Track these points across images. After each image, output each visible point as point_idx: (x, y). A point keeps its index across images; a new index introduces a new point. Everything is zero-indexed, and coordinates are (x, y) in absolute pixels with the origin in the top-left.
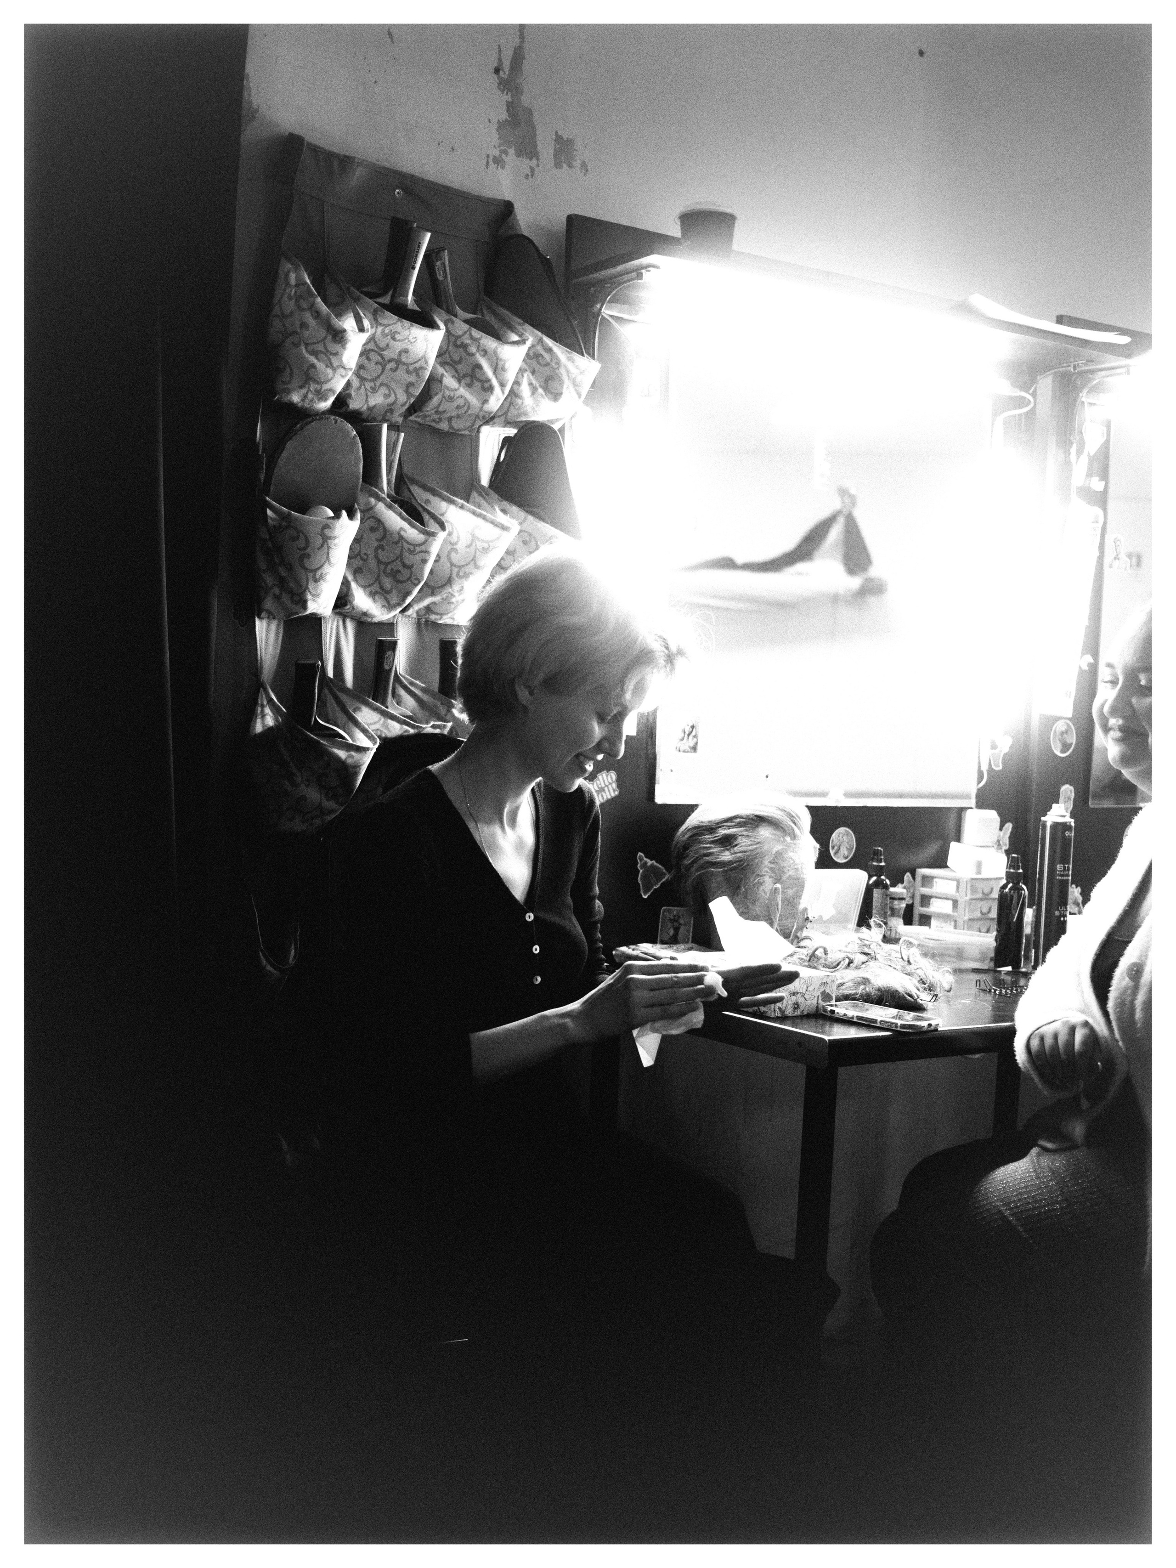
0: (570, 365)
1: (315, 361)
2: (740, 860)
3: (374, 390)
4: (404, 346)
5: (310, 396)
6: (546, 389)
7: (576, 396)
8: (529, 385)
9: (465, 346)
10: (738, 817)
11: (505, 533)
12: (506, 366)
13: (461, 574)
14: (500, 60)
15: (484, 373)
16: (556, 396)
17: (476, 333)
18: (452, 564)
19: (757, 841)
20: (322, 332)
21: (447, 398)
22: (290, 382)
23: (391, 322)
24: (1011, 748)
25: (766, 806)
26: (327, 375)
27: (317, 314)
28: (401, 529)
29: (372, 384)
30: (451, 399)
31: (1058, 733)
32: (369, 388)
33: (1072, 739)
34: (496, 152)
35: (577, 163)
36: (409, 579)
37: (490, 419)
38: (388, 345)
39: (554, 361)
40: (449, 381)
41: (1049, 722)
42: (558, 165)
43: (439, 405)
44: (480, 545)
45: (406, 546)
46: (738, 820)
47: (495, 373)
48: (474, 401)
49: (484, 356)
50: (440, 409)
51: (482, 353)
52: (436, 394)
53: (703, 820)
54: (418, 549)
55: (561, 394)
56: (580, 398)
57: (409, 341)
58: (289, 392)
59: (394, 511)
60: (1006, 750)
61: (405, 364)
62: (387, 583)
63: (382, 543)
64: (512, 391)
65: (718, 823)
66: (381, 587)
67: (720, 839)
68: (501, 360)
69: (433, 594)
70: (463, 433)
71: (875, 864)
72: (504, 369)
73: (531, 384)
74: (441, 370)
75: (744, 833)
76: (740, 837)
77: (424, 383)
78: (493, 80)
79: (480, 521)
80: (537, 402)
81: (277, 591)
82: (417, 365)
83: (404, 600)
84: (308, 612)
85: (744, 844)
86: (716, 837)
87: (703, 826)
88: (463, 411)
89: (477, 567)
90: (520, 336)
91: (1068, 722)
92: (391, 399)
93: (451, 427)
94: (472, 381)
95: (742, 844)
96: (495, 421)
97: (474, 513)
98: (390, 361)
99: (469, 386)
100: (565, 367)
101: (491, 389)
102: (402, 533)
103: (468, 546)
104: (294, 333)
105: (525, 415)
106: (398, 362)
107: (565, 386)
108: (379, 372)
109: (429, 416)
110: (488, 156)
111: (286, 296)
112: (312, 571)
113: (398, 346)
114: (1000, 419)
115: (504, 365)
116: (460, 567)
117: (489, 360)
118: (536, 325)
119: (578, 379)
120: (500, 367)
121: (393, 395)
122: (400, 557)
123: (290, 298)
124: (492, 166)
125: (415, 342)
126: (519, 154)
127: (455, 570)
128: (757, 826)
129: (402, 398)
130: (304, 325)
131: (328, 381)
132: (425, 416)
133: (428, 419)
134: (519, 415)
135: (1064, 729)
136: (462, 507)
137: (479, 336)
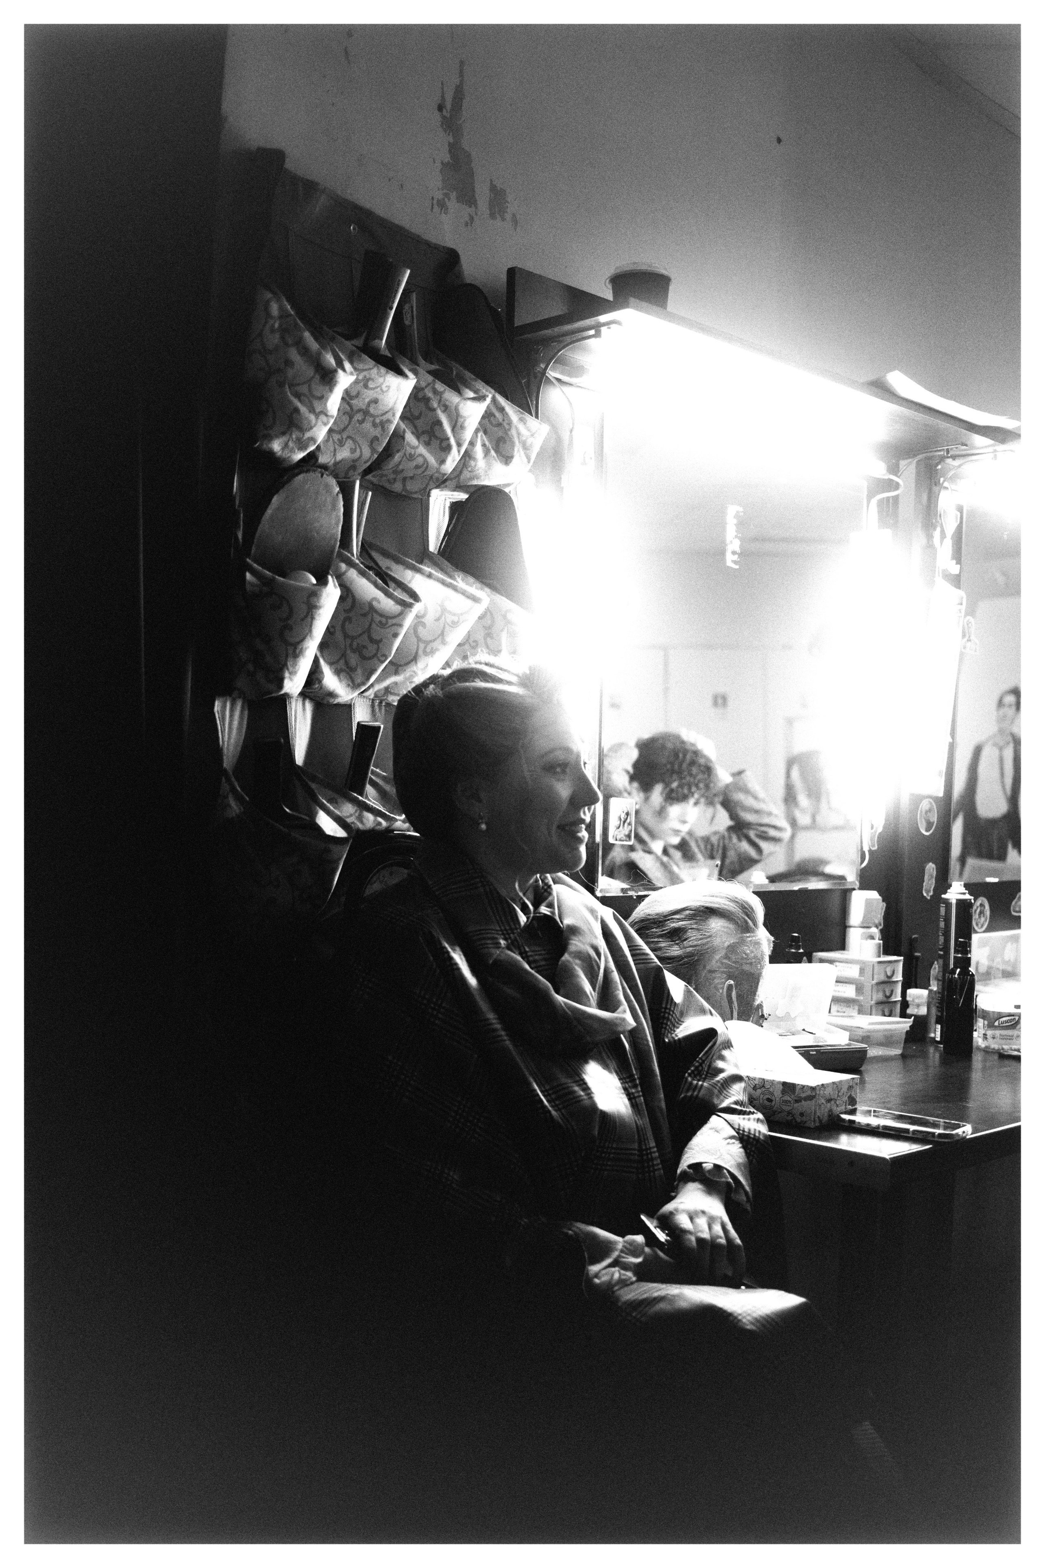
0: (521, 427)
1: (299, 405)
2: (690, 955)
3: (341, 443)
4: (375, 395)
5: (291, 444)
6: (497, 451)
7: (525, 460)
8: (482, 446)
9: (427, 400)
10: (687, 910)
11: (477, 605)
12: (466, 424)
13: (428, 650)
14: (443, 97)
15: (444, 431)
16: (507, 459)
17: (440, 386)
18: (419, 639)
19: (708, 934)
20: (310, 372)
21: (408, 456)
22: (271, 427)
23: (366, 367)
24: (884, 827)
25: (716, 897)
26: (309, 422)
27: (305, 351)
28: (375, 599)
29: (339, 437)
30: (411, 457)
31: (924, 812)
32: (336, 441)
33: (934, 818)
34: (439, 195)
35: (508, 216)
36: (375, 655)
37: (442, 482)
38: (358, 393)
39: (506, 421)
40: (410, 438)
41: (917, 800)
42: (492, 216)
43: (400, 463)
44: (450, 618)
45: (377, 618)
46: (688, 912)
47: (453, 430)
48: (432, 460)
49: (444, 412)
50: (401, 467)
51: (443, 409)
52: (398, 451)
53: (651, 913)
54: (390, 622)
55: (512, 457)
56: (529, 462)
57: (381, 389)
58: (270, 438)
59: (368, 579)
60: (880, 830)
61: (372, 416)
62: (353, 659)
63: (351, 615)
64: (466, 452)
65: (665, 916)
66: (347, 663)
67: (668, 933)
68: (461, 417)
69: (396, 673)
70: (415, 496)
71: (793, 951)
72: (462, 427)
73: (484, 445)
74: (403, 426)
75: (694, 926)
76: (690, 930)
77: (388, 438)
78: (437, 116)
79: (449, 592)
80: (489, 466)
81: (251, 667)
82: (385, 418)
83: (368, 679)
84: (283, 692)
85: (693, 937)
86: (664, 930)
87: (651, 919)
88: (420, 471)
89: (444, 643)
90: (475, 392)
91: (931, 800)
92: (357, 454)
93: (404, 489)
94: (430, 440)
95: (692, 938)
96: (447, 483)
97: (443, 583)
98: (359, 410)
99: (427, 444)
100: (517, 429)
101: (449, 448)
102: (375, 603)
103: (438, 620)
104: (279, 370)
105: (477, 478)
106: (366, 413)
107: (516, 449)
108: (347, 423)
109: (386, 476)
110: (433, 198)
111: (268, 327)
112: (292, 645)
113: (368, 395)
114: (874, 501)
115: (463, 423)
116: (427, 643)
117: (449, 417)
118: (489, 382)
119: (529, 441)
120: (459, 424)
121: (358, 450)
122: (369, 630)
123: (273, 331)
124: (436, 209)
125: (386, 391)
126: (459, 199)
127: (422, 646)
128: (707, 918)
129: (367, 453)
130: (289, 363)
131: (311, 428)
132: (382, 476)
133: (384, 478)
134: (471, 479)
135: (927, 808)
136: (430, 576)
137: (442, 389)
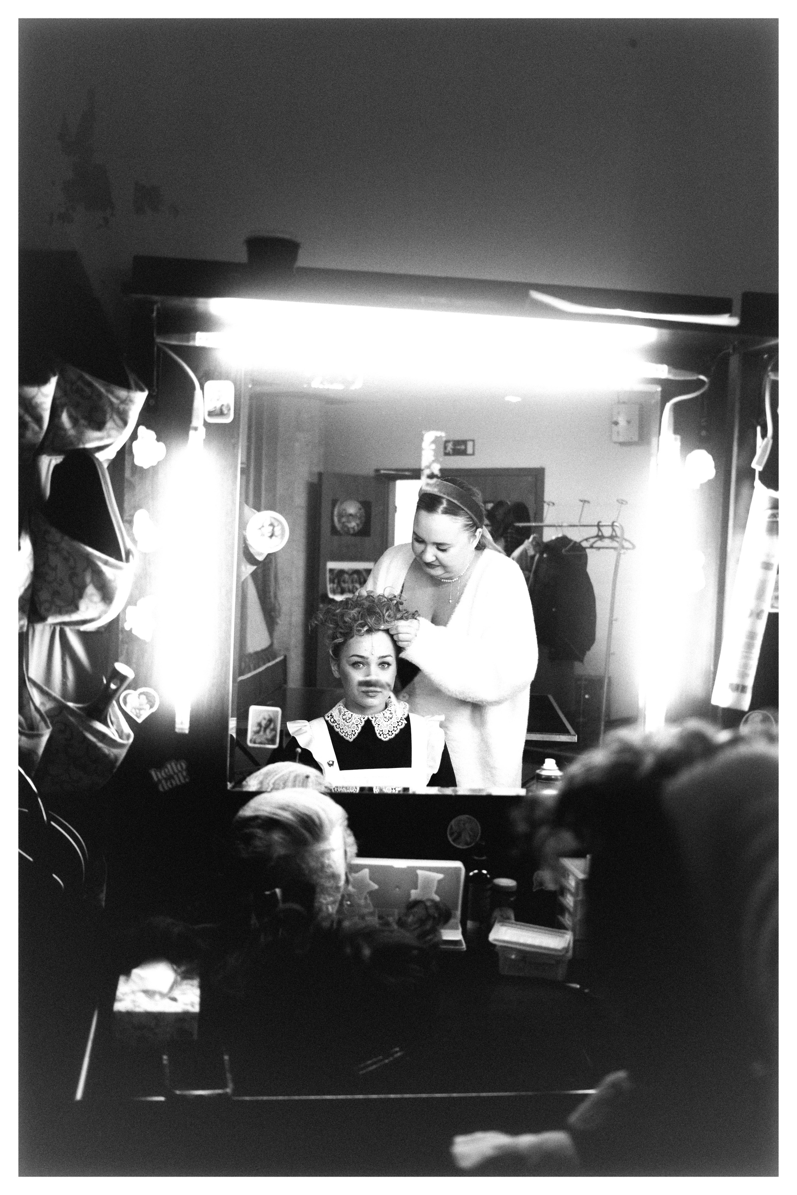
6: (89, 419)
8: (71, 419)
16: (100, 425)
39: (95, 394)
55: (105, 422)
73: (71, 416)
105: (72, 444)
107: (108, 416)
114: (669, 405)
134: (66, 443)
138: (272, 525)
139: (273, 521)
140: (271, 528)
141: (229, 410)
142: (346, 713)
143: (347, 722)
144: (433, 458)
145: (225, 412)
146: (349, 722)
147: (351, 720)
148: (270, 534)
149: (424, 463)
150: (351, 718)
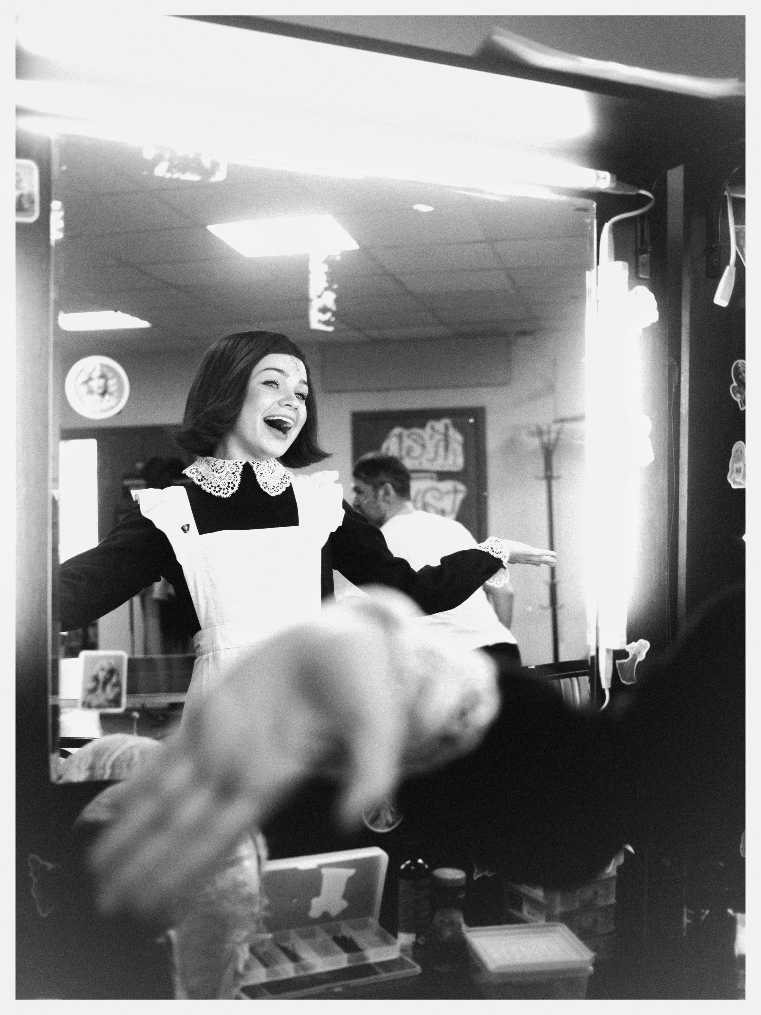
138: (103, 376)
139: (105, 369)
140: (102, 382)
141: (32, 202)
142: (216, 463)
143: (219, 473)
144: (326, 285)
145: (26, 205)
146: (222, 472)
147: (223, 469)
148: (100, 391)
149: (313, 294)
150: (223, 466)
